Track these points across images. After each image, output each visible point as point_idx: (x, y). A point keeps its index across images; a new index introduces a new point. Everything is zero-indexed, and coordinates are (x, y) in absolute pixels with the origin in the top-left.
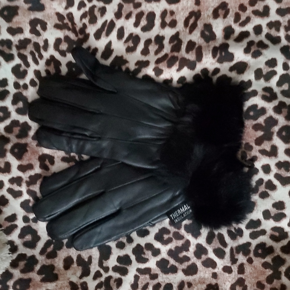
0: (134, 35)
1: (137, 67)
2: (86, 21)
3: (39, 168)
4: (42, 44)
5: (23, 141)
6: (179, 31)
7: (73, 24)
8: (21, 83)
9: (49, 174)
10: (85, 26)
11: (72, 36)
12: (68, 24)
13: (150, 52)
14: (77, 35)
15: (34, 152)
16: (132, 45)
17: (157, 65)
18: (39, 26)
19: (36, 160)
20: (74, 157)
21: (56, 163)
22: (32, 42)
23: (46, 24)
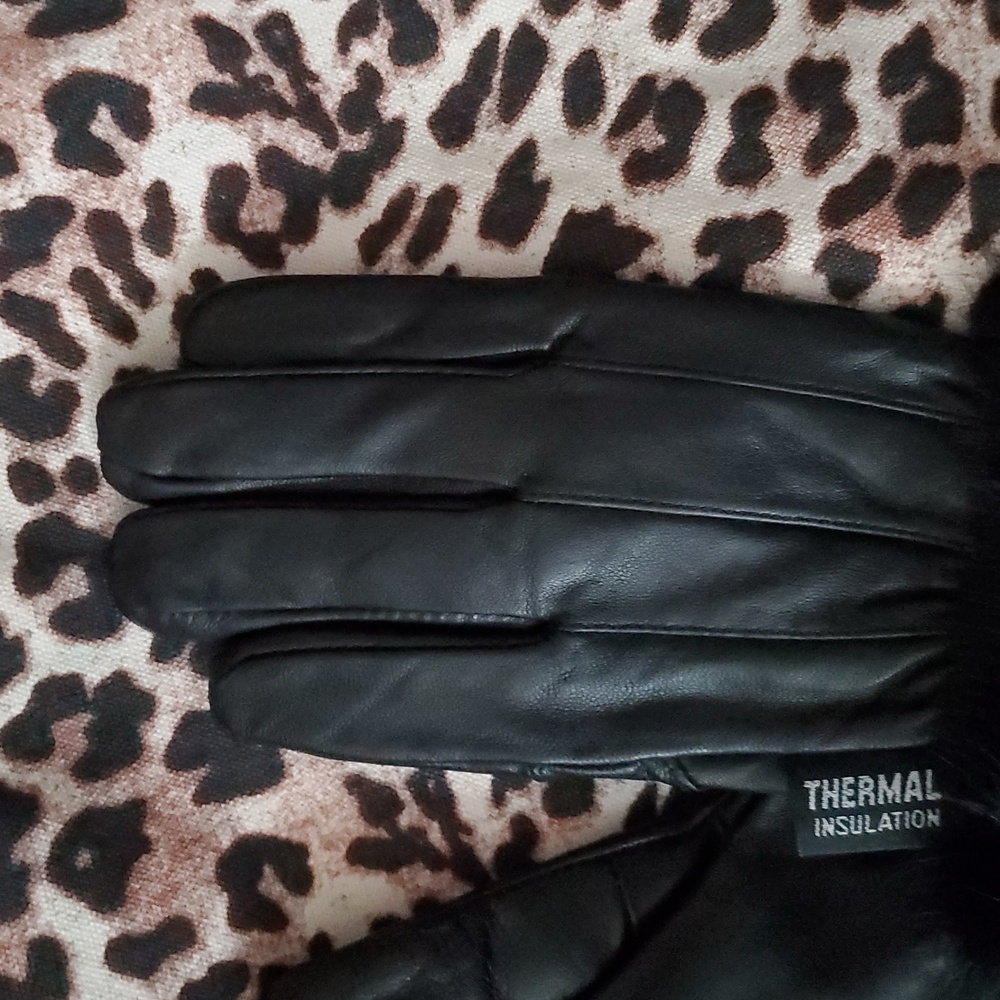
0: (662, 85)
1: (710, 263)
2: (372, 49)
3: (229, 930)
4: (135, 216)
5: (116, 791)
6: (923, 19)
7: (301, 75)
8: (55, 459)
9: (289, 949)
10: (370, 81)
11: (305, 147)
12: (269, 80)
13: (777, 159)
14: (330, 141)
15: (187, 845)
16: (662, 140)
17: (837, 234)
18: (104, 113)
19: (202, 891)
20: (419, 832)
21: (321, 879)
22: (81, 216)
23: (143, 94)
